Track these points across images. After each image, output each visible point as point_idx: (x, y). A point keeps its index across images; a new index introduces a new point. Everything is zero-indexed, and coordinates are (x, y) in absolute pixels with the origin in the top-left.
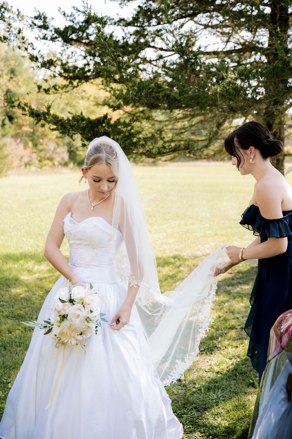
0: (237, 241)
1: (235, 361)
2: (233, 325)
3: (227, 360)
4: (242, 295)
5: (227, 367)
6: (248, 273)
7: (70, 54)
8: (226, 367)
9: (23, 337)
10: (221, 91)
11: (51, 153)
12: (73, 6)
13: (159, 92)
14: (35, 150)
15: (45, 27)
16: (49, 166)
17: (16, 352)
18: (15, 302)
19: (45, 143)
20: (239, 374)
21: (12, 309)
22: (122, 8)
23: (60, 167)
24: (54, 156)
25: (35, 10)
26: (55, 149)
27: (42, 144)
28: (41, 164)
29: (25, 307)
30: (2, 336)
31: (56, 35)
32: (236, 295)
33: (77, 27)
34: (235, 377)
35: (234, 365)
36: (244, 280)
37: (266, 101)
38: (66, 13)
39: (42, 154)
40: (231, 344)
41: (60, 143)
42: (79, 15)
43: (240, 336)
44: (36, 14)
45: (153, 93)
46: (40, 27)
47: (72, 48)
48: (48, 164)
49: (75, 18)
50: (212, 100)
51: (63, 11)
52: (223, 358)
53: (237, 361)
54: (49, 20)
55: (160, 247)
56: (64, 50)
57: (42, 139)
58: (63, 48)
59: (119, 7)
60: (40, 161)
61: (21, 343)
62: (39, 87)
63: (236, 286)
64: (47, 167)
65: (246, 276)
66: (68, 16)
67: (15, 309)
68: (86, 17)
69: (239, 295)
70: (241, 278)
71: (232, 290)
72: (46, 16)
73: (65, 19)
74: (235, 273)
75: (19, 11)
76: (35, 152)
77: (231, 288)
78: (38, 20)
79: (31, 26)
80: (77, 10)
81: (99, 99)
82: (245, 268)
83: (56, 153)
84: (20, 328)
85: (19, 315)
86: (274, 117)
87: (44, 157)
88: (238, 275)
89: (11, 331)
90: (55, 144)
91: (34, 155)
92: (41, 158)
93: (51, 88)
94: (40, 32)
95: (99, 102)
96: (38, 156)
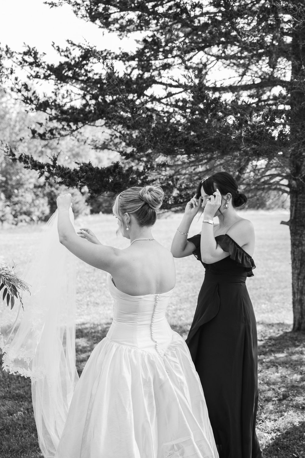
0: (265, 304)
1: (275, 435)
2: (269, 397)
3: (266, 435)
4: (277, 365)
5: (267, 442)
6: (281, 339)
7: (65, 93)
8: (265, 442)
9: (27, 419)
10: (246, 135)
11: (28, 205)
12: (67, 40)
13: (176, 137)
14: (8, 203)
15: (36, 63)
16: (26, 221)
17: (21, 435)
18: (11, 381)
19: (20, 194)
20: (280, 449)
21: (8, 389)
22: (121, 39)
23: (39, 222)
24: (32, 209)
25: (24, 45)
26: (33, 200)
27: (17, 196)
28: (16, 219)
29: (23, 386)
30: (2, 419)
31: (49, 72)
32: (269, 364)
33: (73, 63)
34: (276, 452)
35: (273, 439)
36: (278, 347)
37: (294, 144)
38: (60, 47)
39: (17, 207)
40: (268, 417)
41: (38, 193)
42: (74, 49)
43: (278, 408)
44: (26, 49)
45: (170, 138)
46: (31, 64)
47: (67, 87)
48: (25, 220)
49: (70, 53)
50: (234, 143)
51: (57, 47)
52: (260, 432)
53: (277, 435)
54: (41, 55)
55: (174, 314)
56: (58, 88)
57: (17, 189)
58: (56, 87)
59: (118, 38)
60: (15, 216)
61: (26, 426)
62: (34, 132)
63: (268, 354)
64: (24, 223)
65: (280, 343)
66: (62, 51)
67: (11, 389)
68: (82, 52)
69: (272, 364)
70: (273, 345)
71: (265, 358)
72: (37, 51)
73: (59, 54)
74: (265, 340)
75: (8, 47)
76: (8, 206)
77: (262, 356)
78: (27, 56)
79: (21, 63)
80: (72, 43)
81: (97, 142)
82: (278, 334)
83: (34, 206)
84: (22, 409)
85: (18, 395)
86: (302, 158)
87: (19, 212)
88: (270, 342)
89: (12, 412)
90: (33, 195)
91: (8, 209)
92: (16, 213)
93: (47, 132)
94: (31, 69)
95: (97, 145)
96: (13, 210)
